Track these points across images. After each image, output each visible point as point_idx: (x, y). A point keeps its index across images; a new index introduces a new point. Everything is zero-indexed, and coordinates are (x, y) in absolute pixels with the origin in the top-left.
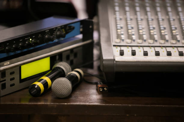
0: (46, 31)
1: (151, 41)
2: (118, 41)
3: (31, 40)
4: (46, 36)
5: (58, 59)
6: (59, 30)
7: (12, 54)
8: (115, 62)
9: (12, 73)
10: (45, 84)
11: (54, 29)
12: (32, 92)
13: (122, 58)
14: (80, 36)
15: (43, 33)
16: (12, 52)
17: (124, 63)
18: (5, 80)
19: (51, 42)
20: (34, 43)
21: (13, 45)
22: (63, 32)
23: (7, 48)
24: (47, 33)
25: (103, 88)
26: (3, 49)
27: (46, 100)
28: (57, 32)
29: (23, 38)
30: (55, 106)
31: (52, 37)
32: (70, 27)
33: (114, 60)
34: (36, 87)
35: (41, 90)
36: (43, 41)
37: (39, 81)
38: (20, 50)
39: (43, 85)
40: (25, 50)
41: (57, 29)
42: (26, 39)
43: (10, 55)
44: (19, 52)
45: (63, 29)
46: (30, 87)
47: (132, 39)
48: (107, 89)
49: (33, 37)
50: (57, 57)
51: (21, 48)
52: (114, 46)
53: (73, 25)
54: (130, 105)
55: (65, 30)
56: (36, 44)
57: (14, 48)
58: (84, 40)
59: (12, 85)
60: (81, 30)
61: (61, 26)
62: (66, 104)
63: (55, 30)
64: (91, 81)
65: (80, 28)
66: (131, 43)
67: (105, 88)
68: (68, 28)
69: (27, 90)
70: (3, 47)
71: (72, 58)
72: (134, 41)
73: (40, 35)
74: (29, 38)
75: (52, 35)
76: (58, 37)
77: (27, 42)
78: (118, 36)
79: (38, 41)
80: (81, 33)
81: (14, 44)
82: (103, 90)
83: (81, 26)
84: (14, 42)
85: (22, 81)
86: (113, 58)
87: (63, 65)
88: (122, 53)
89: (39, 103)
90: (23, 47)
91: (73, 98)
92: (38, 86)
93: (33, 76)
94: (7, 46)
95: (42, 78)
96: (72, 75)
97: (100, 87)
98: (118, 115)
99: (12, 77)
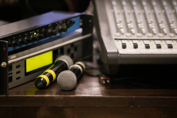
0: (49, 25)
1: (150, 35)
2: (118, 34)
3: (35, 34)
4: (49, 31)
5: (60, 53)
6: (61, 24)
7: (18, 47)
8: (119, 55)
9: (18, 67)
10: (50, 77)
11: (57, 23)
12: (38, 85)
13: (125, 51)
14: (80, 30)
15: (46, 27)
16: (19, 46)
17: (128, 56)
18: (11, 74)
19: (54, 36)
20: (38, 37)
21: (19, 40)
22: (64, 26)
23: (13, 42)
24: (49, 27)
25: (106, 80)
26: (10, 43)
27: (51, 93)
28: (59, 27)
29: (28, 32)
30: (61, 98)
31: (54, 31)
32: (71, 21)
33: (118, 53)
34: (42, 80)
35: (47, 83)
36: (46, 35)
37: (45, 74)
38: (25, 44)
39: (49, 78)
40: (30, 44)
41: (59, 23)
42: (31, 33)
43: (16, 49)
44: (24, 46)
45: (65, 24)
46: (36, 80)
47: (131, 32)
48: (110, 82)
49: (37, 31)
50: (59, 51)
51: (26, 42)
52: (116, 39)
53: (73, 20)
54: (134, 97)
55: (67, 25)
56: (40, 38)
57: (21, 42)
58: (83, 34)
59: (18, 78)
60: (81, 24)
61: (63, 21)
62: (72, 96)
63: (57, 25)
64: (92, 74)
65: (80, 22)
66: (131, 36)
67: (108, 81)
68: (68, 22)
69: (33, 83)
70: (10, 41)
71: (72, 51)
72: (133, 34)
73: (43, 29)
74: (34, 32)
75: (54, 29)
76: (61, 31)
77: (31, 37)
78: (118, 30)
79: (42, 35)
80: (81, 27)
81: (20, 38)
82: (106, 82)
83: (81, 20)
84: (20, 36)
85: (27, 74)
86: (116, 51)
87: (65, 59)
88: (124, 47)
89: (46, 96)
90: (28, 41)
91: (77, 90)
92: (44, 79)
93: (37, 69)
94: (13, 40)
95: (46, 71)
96: (75, 68)
97: (103, 80)
98: (122, 106)
99: (18, 70)
